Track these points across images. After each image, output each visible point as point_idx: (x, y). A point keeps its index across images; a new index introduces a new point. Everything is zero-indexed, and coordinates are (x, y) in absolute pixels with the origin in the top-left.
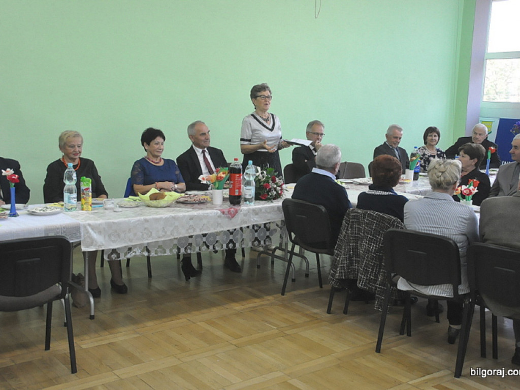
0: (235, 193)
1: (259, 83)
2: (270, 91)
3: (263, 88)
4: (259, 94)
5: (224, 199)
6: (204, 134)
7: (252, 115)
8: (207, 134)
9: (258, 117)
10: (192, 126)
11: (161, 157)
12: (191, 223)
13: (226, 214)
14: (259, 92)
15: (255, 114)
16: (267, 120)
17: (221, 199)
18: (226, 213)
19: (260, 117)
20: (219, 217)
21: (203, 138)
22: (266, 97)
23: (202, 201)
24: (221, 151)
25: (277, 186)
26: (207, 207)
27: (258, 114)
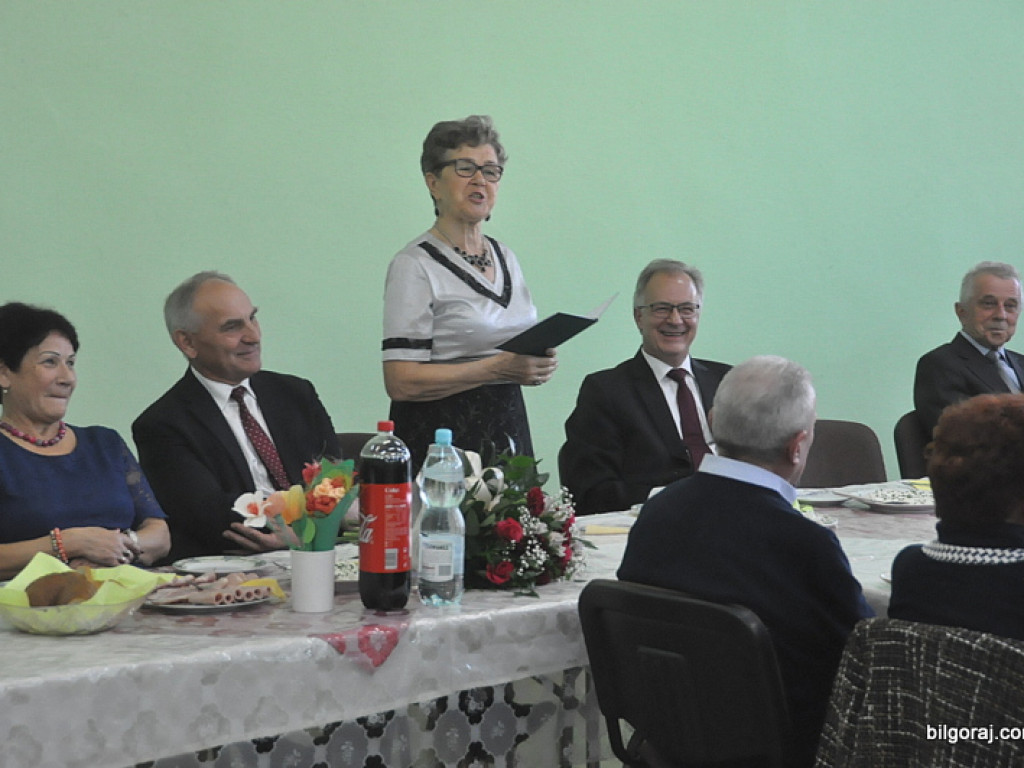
0: (383, 564)
1: (456, 113)
2: (498, 150)
3: (471, 132)
4: (452, 154)
5: (341, 590)
6: (238, 324)
7: (425, 245)
8: (248, 323)
9: (447, 251)
10: (183, 296)
11: (65, 420)
12: (209, 694)
13: (352, 654)
14: (453, 146)
15: (434, 242)
16: (481, 262)
17: (329, 590)
18: (352, 646)
19: (457, 250)
20: (325, 664)
21: (233, 340)
22: (480, 168)
23: (248, 602)
24: (308, 387)
25: (551, 528)
26: (272, 626)
27: (446, 239)
